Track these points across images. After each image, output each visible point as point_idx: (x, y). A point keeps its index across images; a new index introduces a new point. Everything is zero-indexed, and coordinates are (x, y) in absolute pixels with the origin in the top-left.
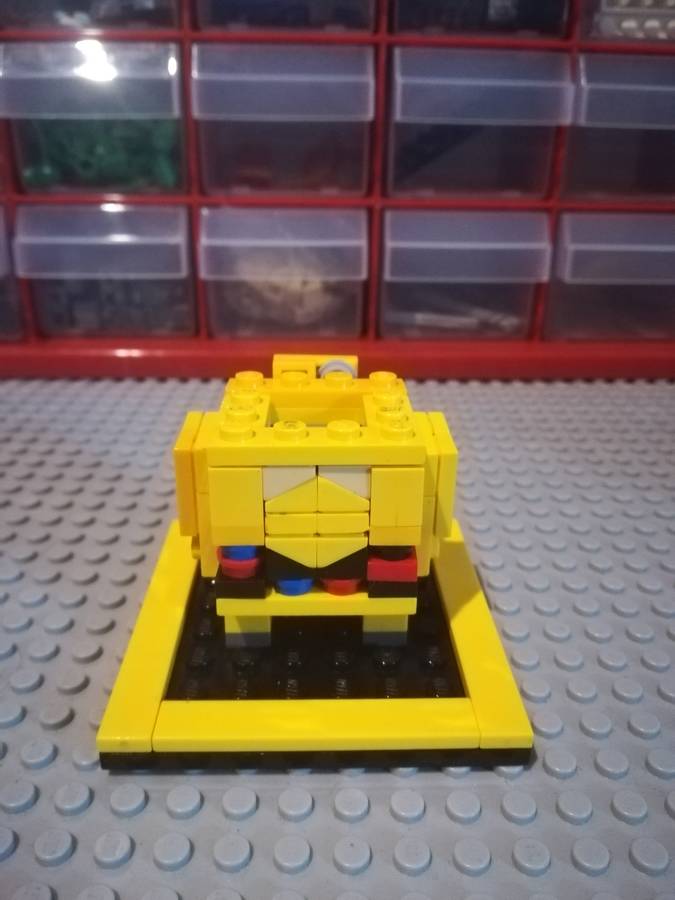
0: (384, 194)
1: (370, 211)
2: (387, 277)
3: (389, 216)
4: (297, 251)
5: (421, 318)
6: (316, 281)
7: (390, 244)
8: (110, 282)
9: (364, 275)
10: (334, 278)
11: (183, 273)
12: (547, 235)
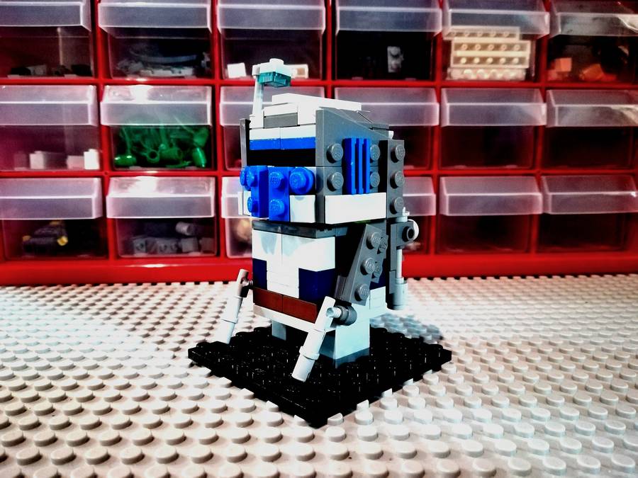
11: (212, 215)
12: (431, 188)
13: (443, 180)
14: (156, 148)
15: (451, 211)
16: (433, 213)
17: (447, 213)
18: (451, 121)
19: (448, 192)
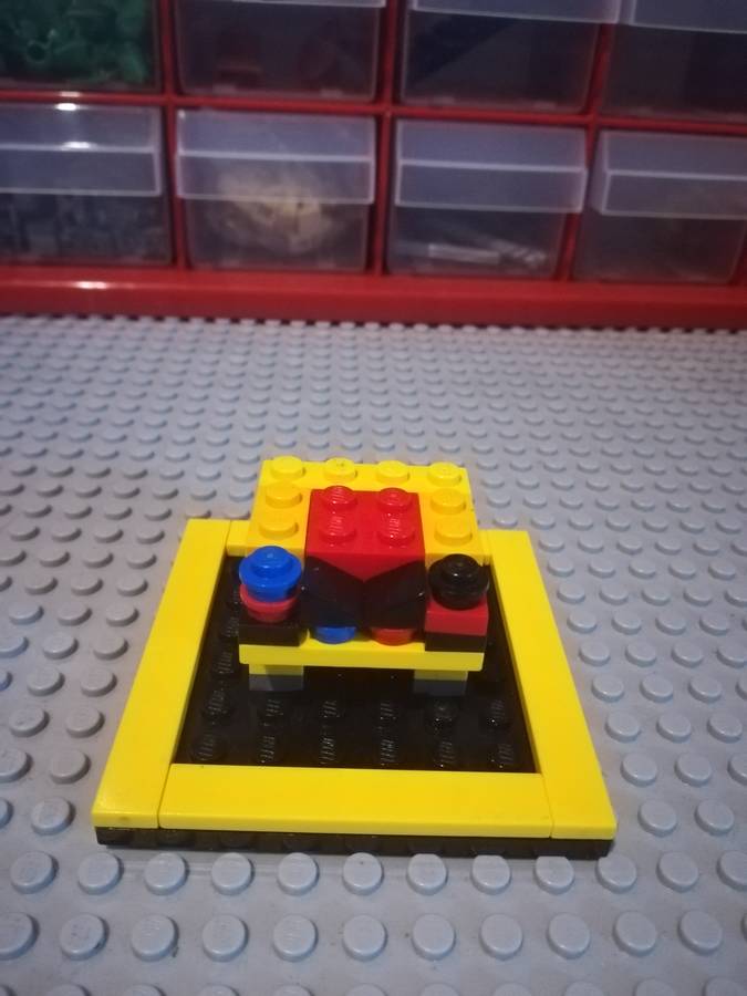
0: (396, 101)
1: (379, 119)
2: (398, 201)
3: (401, 126)
4: (292, 166)
5: (434, 249)
6: (313, 204)
7: (401, 162)
8: (69, 197)
9: (371, 199)
10: (333, 201)
11: (158, 191)
12: (583, 156)
13: (606, 136)
14: (43, 38)
15: (611, 205)
16: (579, 208)
17: (603, 209)
18: (638, 19)
19: (613, 166)
